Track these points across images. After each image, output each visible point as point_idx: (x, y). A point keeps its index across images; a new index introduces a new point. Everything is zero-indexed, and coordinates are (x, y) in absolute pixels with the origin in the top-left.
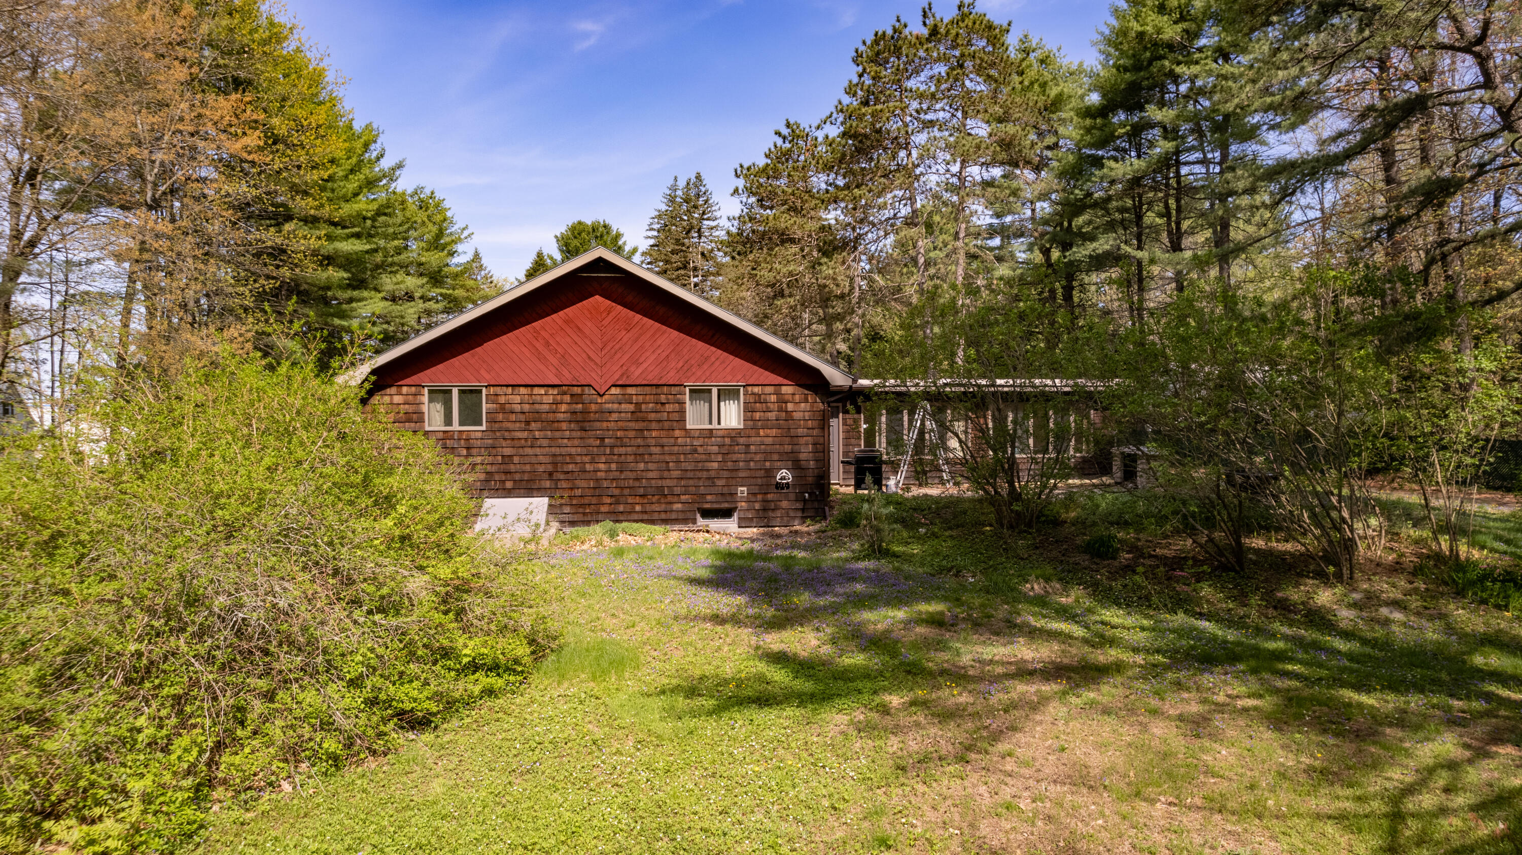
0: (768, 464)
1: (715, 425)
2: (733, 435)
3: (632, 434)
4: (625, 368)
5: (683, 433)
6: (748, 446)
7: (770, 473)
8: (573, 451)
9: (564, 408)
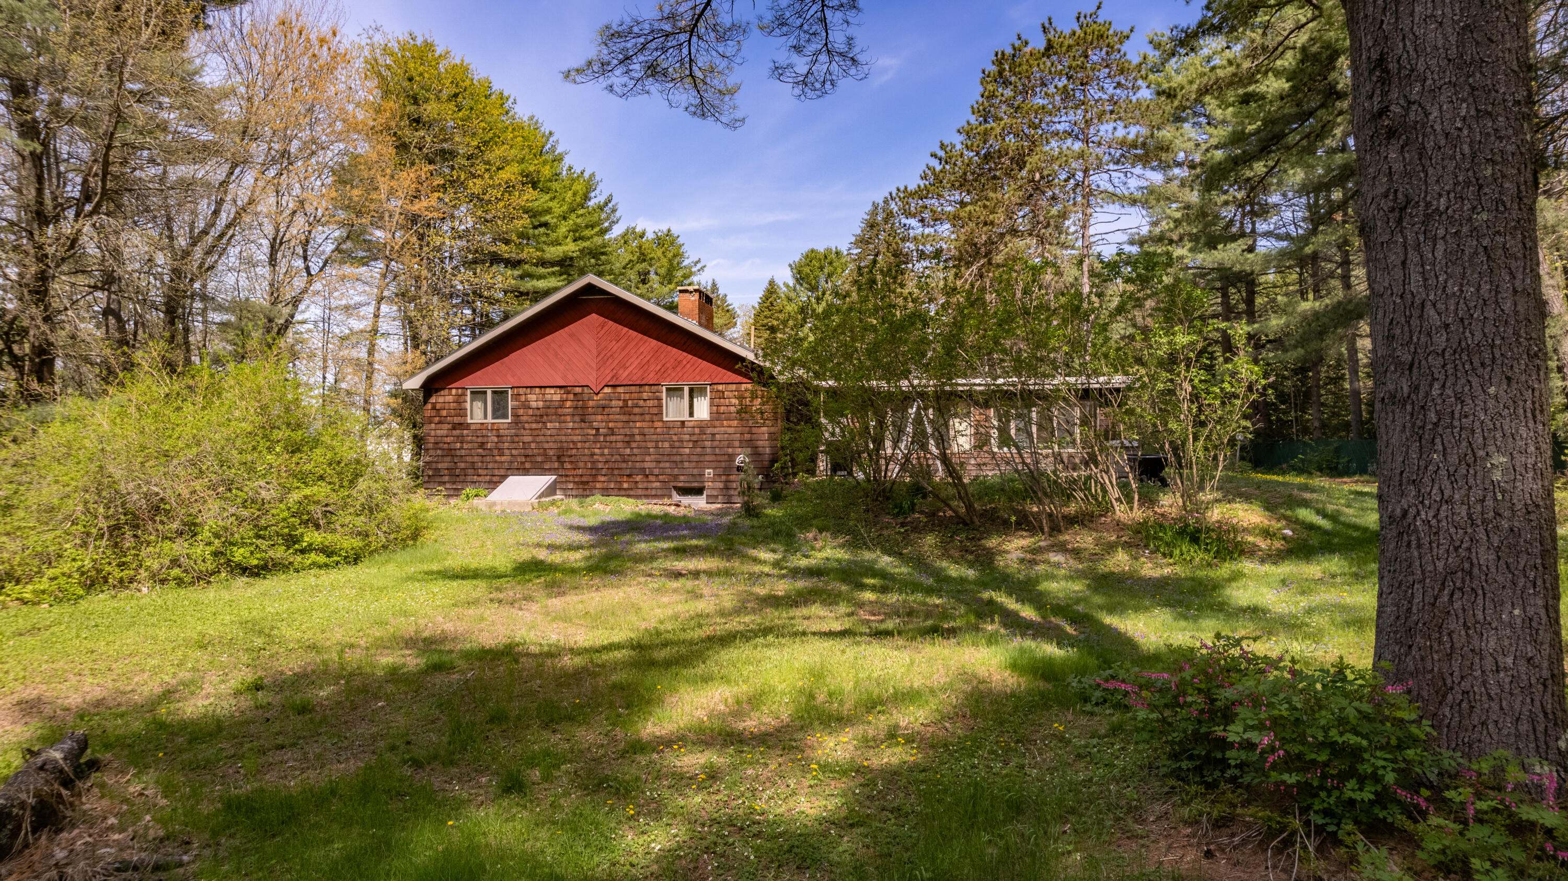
1: (688, 418)
2: (702, 425)
3: (620, 425)
4: (615, 371)
5: (660, 424)
6: (713, 435)
7: (732, 457)
8: (575, 438)
9: (568, 404)
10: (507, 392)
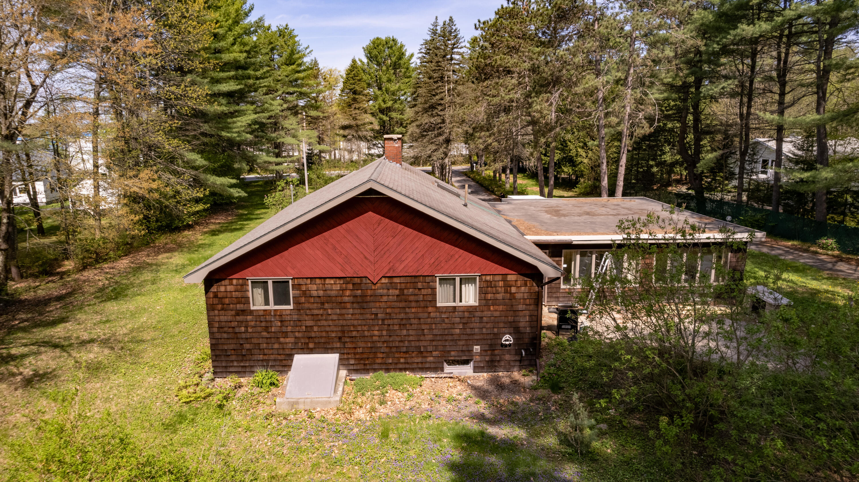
0: (496, 330)
1: (457, 304)
2: (470, 309)
3: (397, 311)
4: (392, 264)
5: (433, 309)
6: (481, 318)
7: (498, 336)
8: (355, 323)
9: (348, 293)
10: (288, 282)
